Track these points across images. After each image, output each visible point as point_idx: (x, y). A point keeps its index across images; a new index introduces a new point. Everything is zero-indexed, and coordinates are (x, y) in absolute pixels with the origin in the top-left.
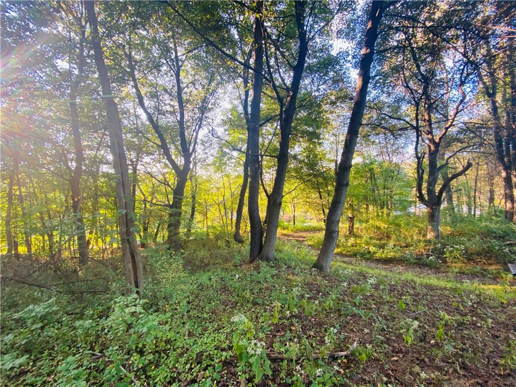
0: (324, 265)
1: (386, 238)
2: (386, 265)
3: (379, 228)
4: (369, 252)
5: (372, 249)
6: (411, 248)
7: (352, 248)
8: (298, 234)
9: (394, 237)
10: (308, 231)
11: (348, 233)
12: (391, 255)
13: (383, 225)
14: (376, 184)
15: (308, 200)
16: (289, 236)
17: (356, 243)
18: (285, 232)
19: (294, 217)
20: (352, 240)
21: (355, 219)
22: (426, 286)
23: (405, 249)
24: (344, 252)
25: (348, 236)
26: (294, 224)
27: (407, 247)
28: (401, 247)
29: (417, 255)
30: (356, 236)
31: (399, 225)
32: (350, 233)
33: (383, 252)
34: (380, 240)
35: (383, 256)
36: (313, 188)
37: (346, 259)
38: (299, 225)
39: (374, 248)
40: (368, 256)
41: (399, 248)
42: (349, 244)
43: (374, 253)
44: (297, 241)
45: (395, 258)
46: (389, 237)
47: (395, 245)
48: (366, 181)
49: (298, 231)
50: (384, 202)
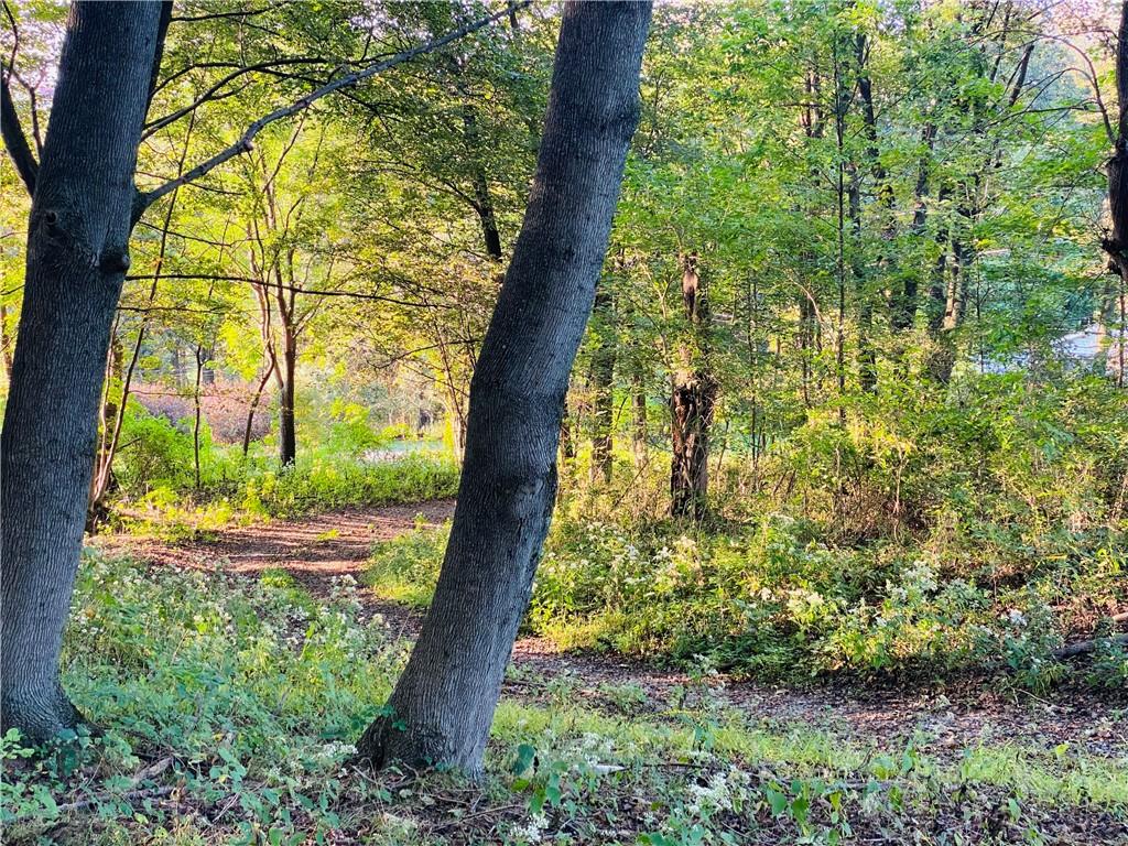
0: (447, 729)
1: (901, 530)
2: (880, 703)
3: (858, 464)
4: (787, 629)
5: (804, 604)
6: (1046, 588)
7: (676, 606)
8: (313, 534)
9: (945, 517)
10: (393, 502)
11: (666, 503)
12: (920, 636)
13: (887, 441)
14: (874, 152)
15: (394, 261)
16: (238, 545)
17: (709, 571)
18: (214, 517)
19: (288, 399)
20: (683, 554)
21: (721, 403)
22: (1081, 812)
23: (1010, 594)
24: (624, 641)
25: (660, 529)
26: (289, 451)
27: (1016, 581)
28: (982, 584)
29: (1076, 632)
30: (711, 524)
31: (986, 442)
32: (677, 509)
33: (872, 621)
34: (860, 541)
35: (871, 648)
36: (435, 166)
37: (631, 687)
38: (320, 460)
39: (815, 599)
40: (775, 655)
41: (971, 590)
42: (664, 581)
43: (815, 633)
44: (299, 578)
45: (941, 657)
46: (918, 524)
47: (946, 574)
48: (814, 133)
49: (315, 504)
50: (911, 286)
